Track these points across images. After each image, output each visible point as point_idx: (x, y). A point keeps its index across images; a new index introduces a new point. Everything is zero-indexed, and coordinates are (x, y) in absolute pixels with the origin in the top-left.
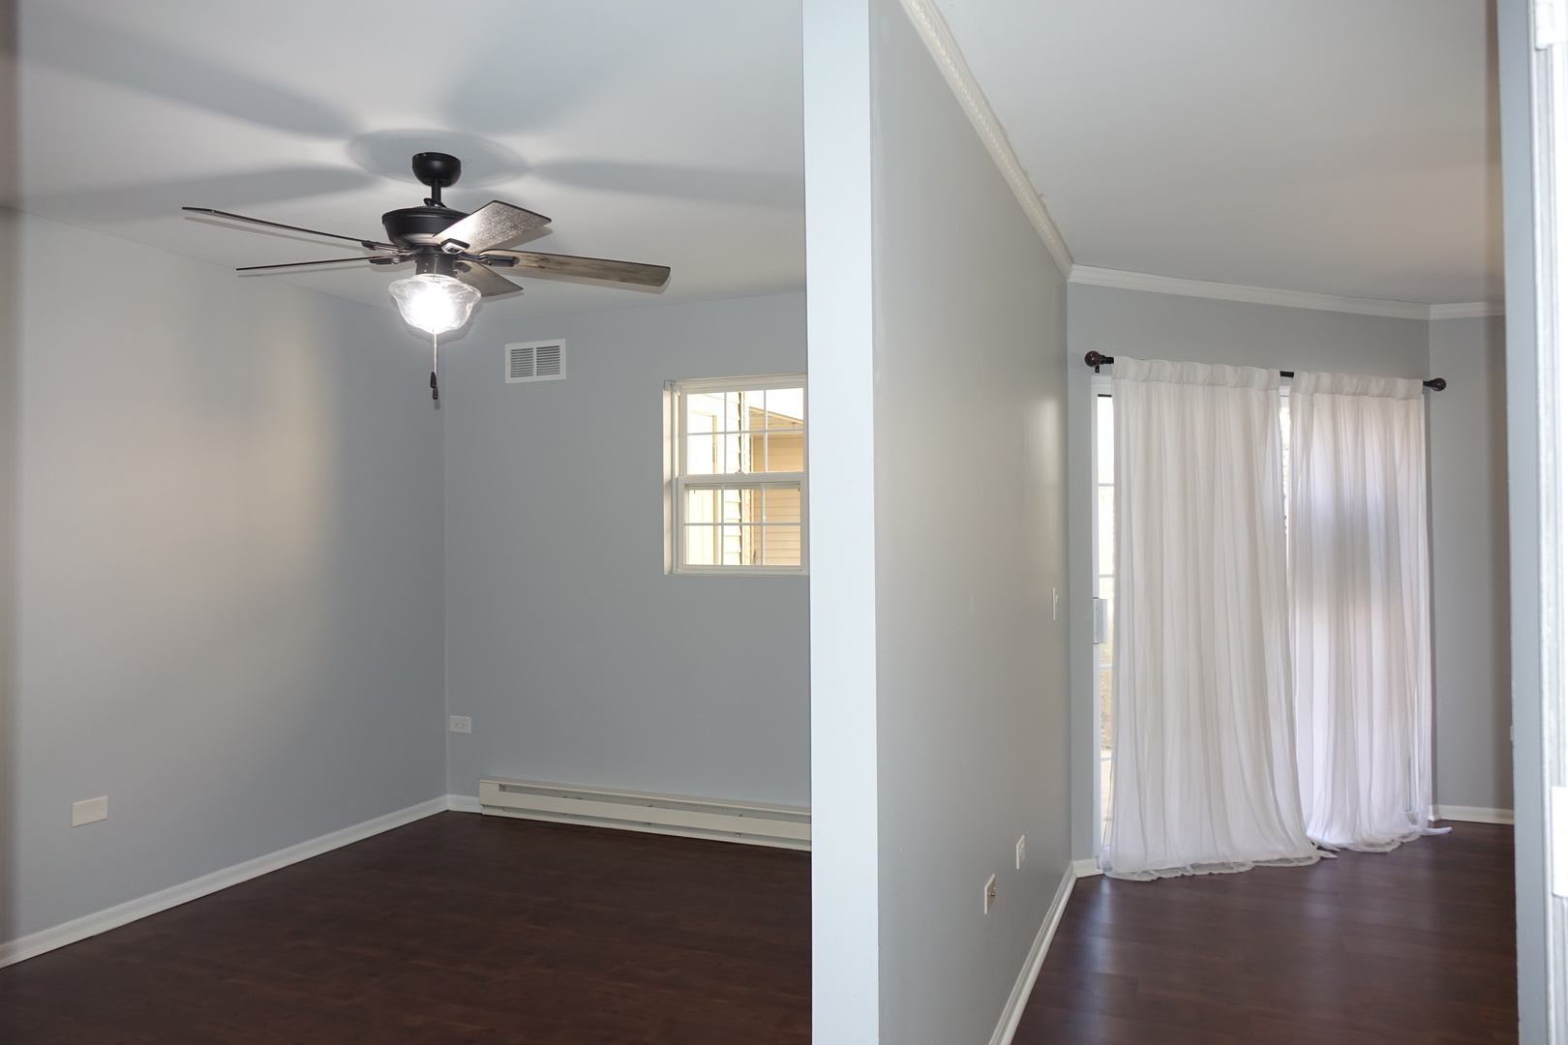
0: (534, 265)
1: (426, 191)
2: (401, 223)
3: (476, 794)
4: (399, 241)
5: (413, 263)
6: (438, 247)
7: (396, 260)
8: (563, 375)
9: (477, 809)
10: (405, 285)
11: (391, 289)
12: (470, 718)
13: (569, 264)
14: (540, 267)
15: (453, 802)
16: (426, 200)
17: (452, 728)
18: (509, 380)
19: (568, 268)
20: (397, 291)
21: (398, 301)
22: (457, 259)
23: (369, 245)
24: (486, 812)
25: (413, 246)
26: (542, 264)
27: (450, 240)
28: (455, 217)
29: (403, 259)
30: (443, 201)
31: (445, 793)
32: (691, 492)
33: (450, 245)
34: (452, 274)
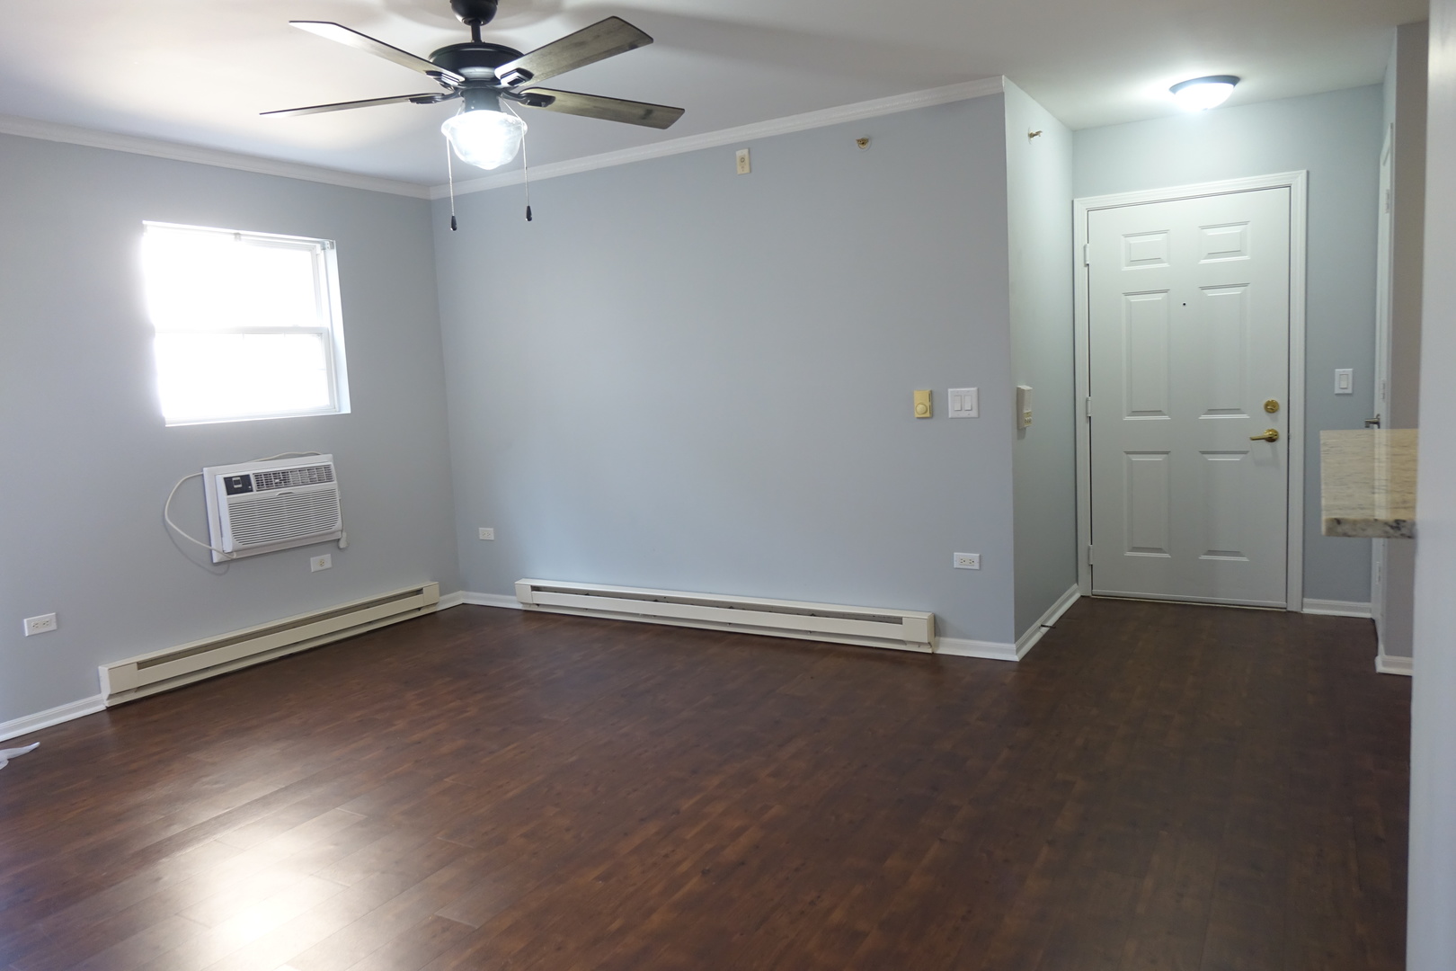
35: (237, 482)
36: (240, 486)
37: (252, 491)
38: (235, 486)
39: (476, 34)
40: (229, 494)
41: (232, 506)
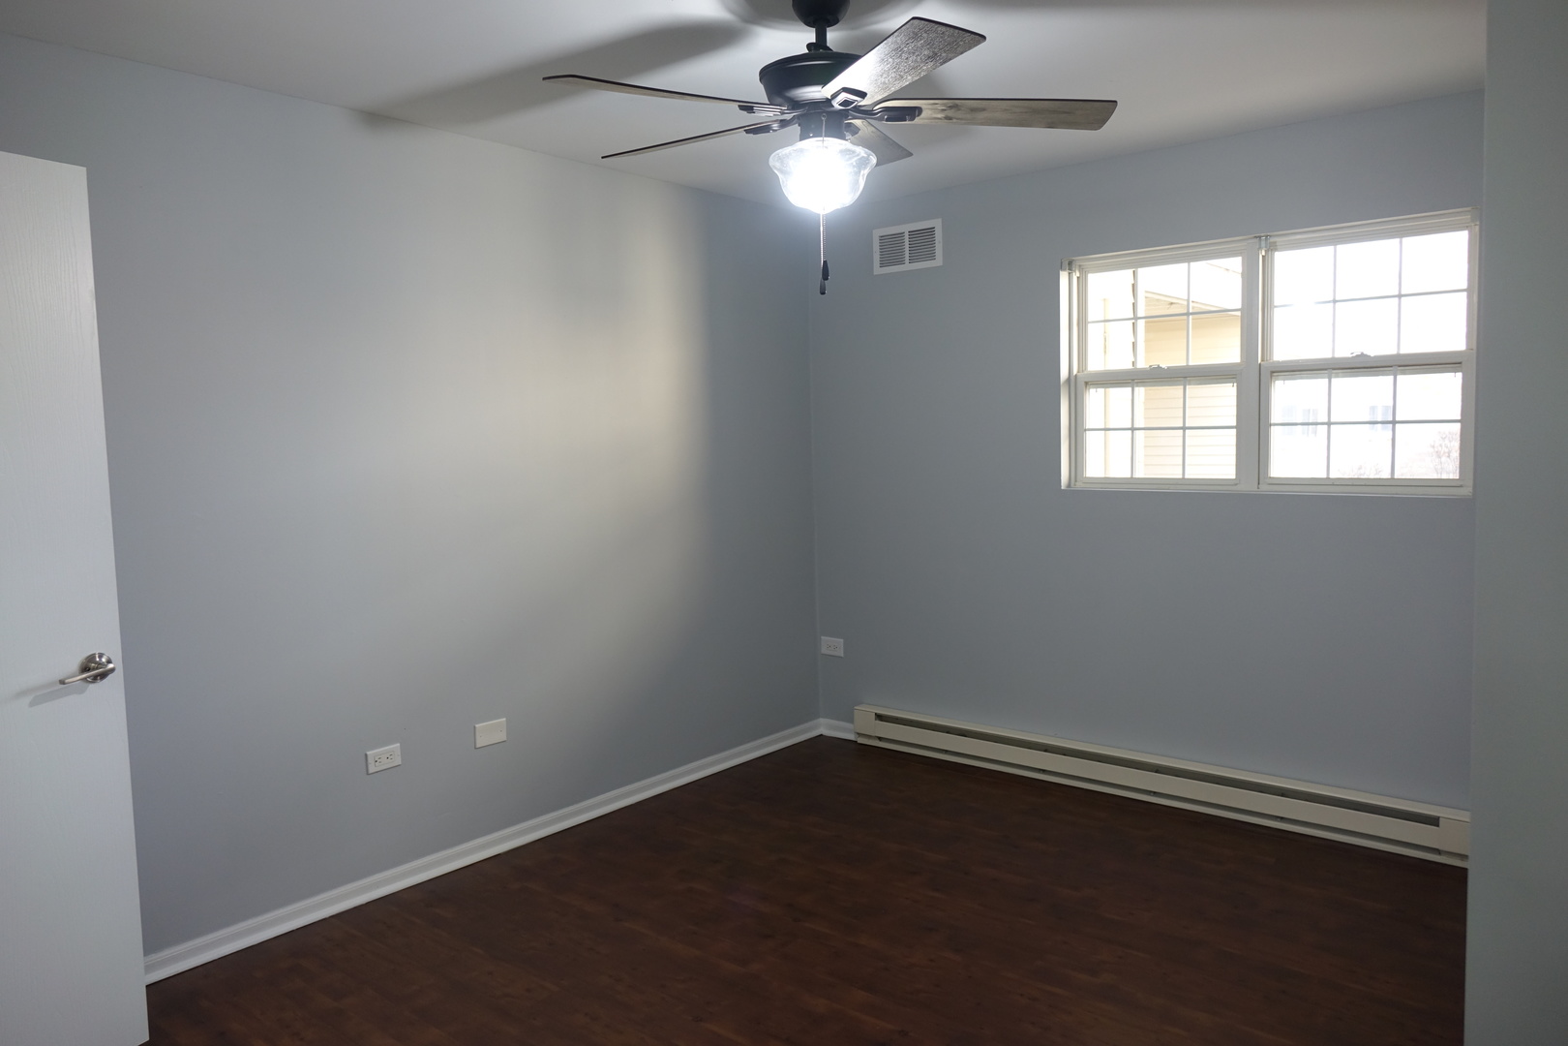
0: (939, 116)
1: (809, 36)
2: (782, 76)
3: (851, 720)
4: (779, 100)
5: (796, 129)
6: (828, 102)
7: (775, 126)
8: (938, 261)
9: (851, 737)
10: (787, 156)
11: (773, 161)
12: (842, 640)
13: (984, 110)
14: (948, 118)
15: (825, 727)
16: (809, 46)
17: (824, 650)
18: (878, 270)
19: (981, 116)
20: (778, 165)
21: (780, 176)
22: (846, 118)
23: (748, 107)
24: (861, 740)
25: (795, 104)
26: (950, 113)
27: (845, 90)
28: (844, 60)
29: (784, 124)
30: (829, 44)
31: (819, 717)
32: (1092, 391)
33: (844, 96)
34: (843, 138)
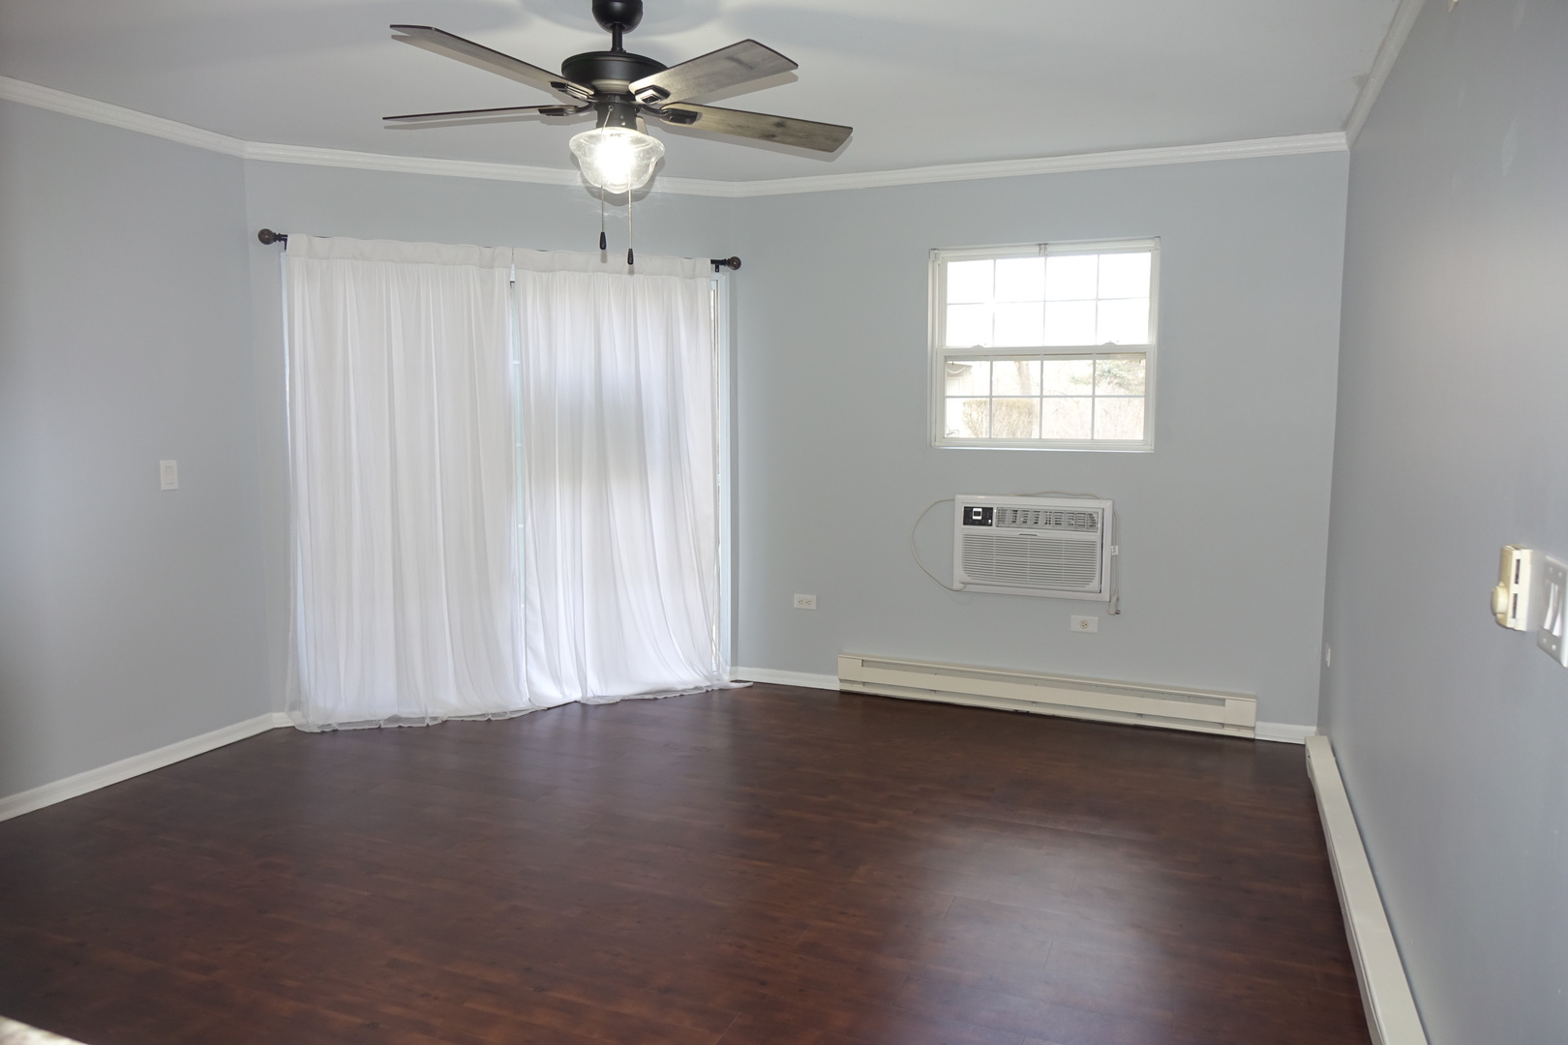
35: (977, 514)
36: (980, 518)
37: (991, 525)
38: (974, 518)
39: (617, 41)
40: (965, 523)
41: (967, 538)
